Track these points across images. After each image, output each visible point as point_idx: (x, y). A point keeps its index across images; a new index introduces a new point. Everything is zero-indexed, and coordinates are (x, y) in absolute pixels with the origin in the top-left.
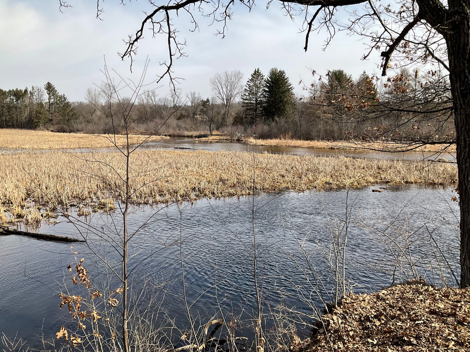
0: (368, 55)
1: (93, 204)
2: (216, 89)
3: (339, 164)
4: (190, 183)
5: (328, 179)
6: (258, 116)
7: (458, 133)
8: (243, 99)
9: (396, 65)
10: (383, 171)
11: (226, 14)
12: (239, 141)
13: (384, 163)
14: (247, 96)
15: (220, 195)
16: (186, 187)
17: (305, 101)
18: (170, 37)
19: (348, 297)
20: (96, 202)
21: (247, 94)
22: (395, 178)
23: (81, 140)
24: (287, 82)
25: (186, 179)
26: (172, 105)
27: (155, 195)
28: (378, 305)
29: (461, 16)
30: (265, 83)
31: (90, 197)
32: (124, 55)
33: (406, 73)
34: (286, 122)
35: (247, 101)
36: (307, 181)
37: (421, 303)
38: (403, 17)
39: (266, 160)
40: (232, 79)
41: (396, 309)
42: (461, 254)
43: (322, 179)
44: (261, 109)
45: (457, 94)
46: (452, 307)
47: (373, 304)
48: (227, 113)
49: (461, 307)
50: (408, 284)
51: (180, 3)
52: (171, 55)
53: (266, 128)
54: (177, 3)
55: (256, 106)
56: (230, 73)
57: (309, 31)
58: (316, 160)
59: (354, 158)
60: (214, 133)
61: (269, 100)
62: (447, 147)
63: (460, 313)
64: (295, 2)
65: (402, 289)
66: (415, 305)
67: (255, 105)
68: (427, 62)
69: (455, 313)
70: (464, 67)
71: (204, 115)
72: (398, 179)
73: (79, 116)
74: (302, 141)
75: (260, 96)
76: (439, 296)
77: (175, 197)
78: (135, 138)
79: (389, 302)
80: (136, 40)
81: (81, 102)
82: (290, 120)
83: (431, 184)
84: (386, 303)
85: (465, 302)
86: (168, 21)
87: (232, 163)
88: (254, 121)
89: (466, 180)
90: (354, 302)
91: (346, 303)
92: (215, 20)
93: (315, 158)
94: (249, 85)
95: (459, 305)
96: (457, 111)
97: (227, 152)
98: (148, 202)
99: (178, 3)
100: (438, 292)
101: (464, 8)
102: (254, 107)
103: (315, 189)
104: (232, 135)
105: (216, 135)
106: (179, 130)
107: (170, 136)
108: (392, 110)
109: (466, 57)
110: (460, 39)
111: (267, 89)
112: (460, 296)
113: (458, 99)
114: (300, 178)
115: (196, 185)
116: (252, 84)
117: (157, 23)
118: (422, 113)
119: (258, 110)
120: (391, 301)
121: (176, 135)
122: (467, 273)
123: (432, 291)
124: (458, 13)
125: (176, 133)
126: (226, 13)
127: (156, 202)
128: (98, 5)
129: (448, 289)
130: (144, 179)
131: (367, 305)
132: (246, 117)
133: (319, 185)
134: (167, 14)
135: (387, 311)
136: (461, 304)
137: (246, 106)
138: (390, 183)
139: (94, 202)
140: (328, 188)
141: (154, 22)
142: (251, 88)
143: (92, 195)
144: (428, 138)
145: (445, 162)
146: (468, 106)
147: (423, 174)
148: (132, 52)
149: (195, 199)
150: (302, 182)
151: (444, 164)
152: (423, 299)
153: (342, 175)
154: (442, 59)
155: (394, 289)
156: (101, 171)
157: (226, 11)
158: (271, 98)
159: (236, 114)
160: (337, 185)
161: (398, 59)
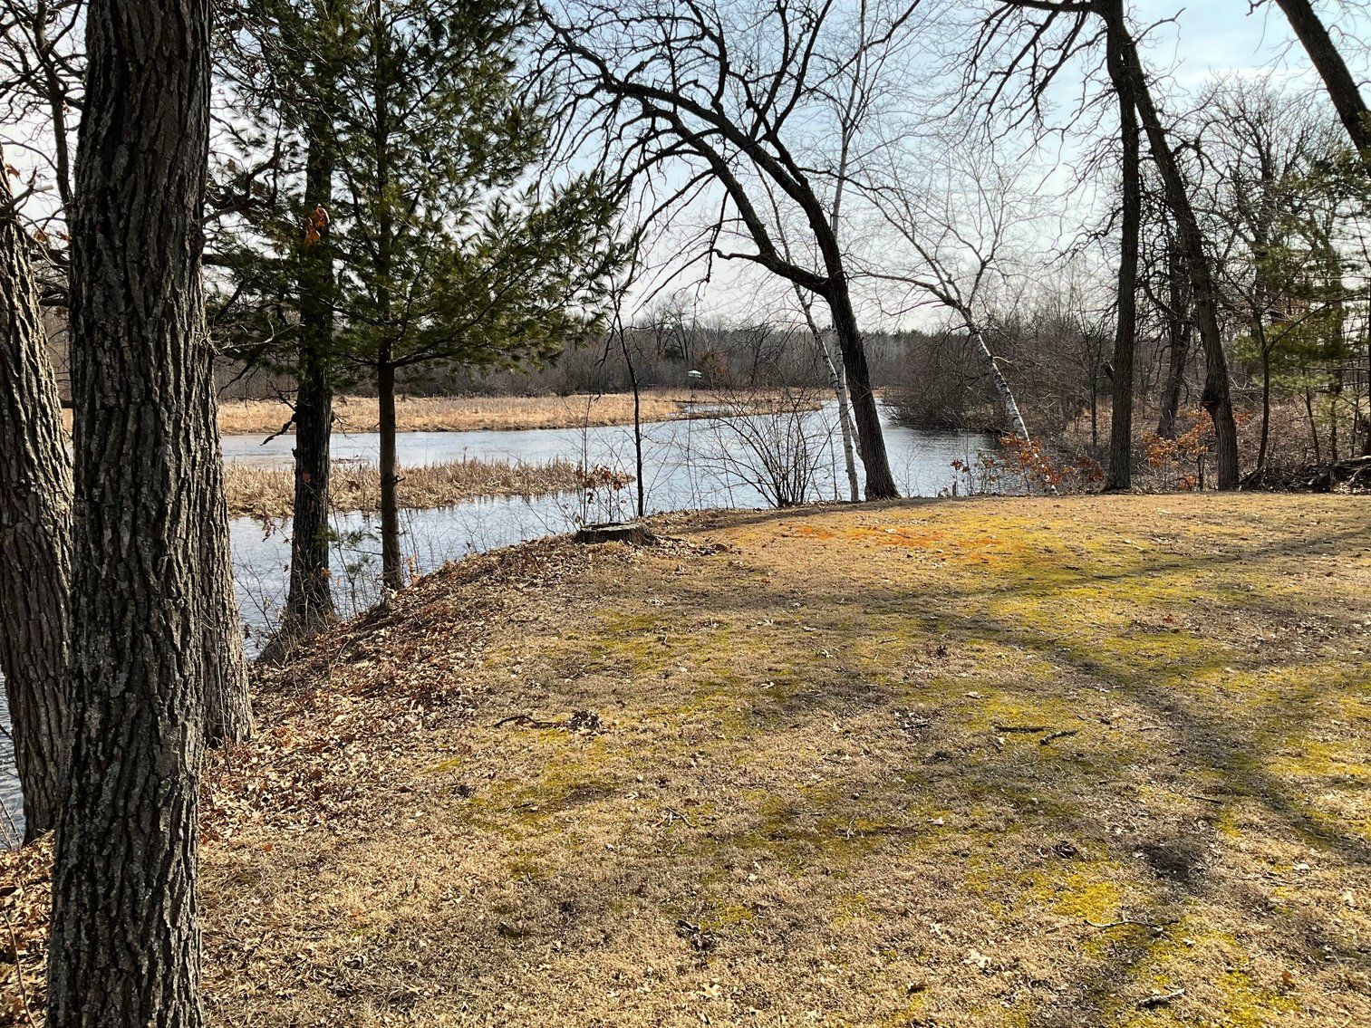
49: (14, 904)
85: (26, 885)
95: (9, 901)
112: (14, 872)
122: (39, 796)
136: (13, 897)
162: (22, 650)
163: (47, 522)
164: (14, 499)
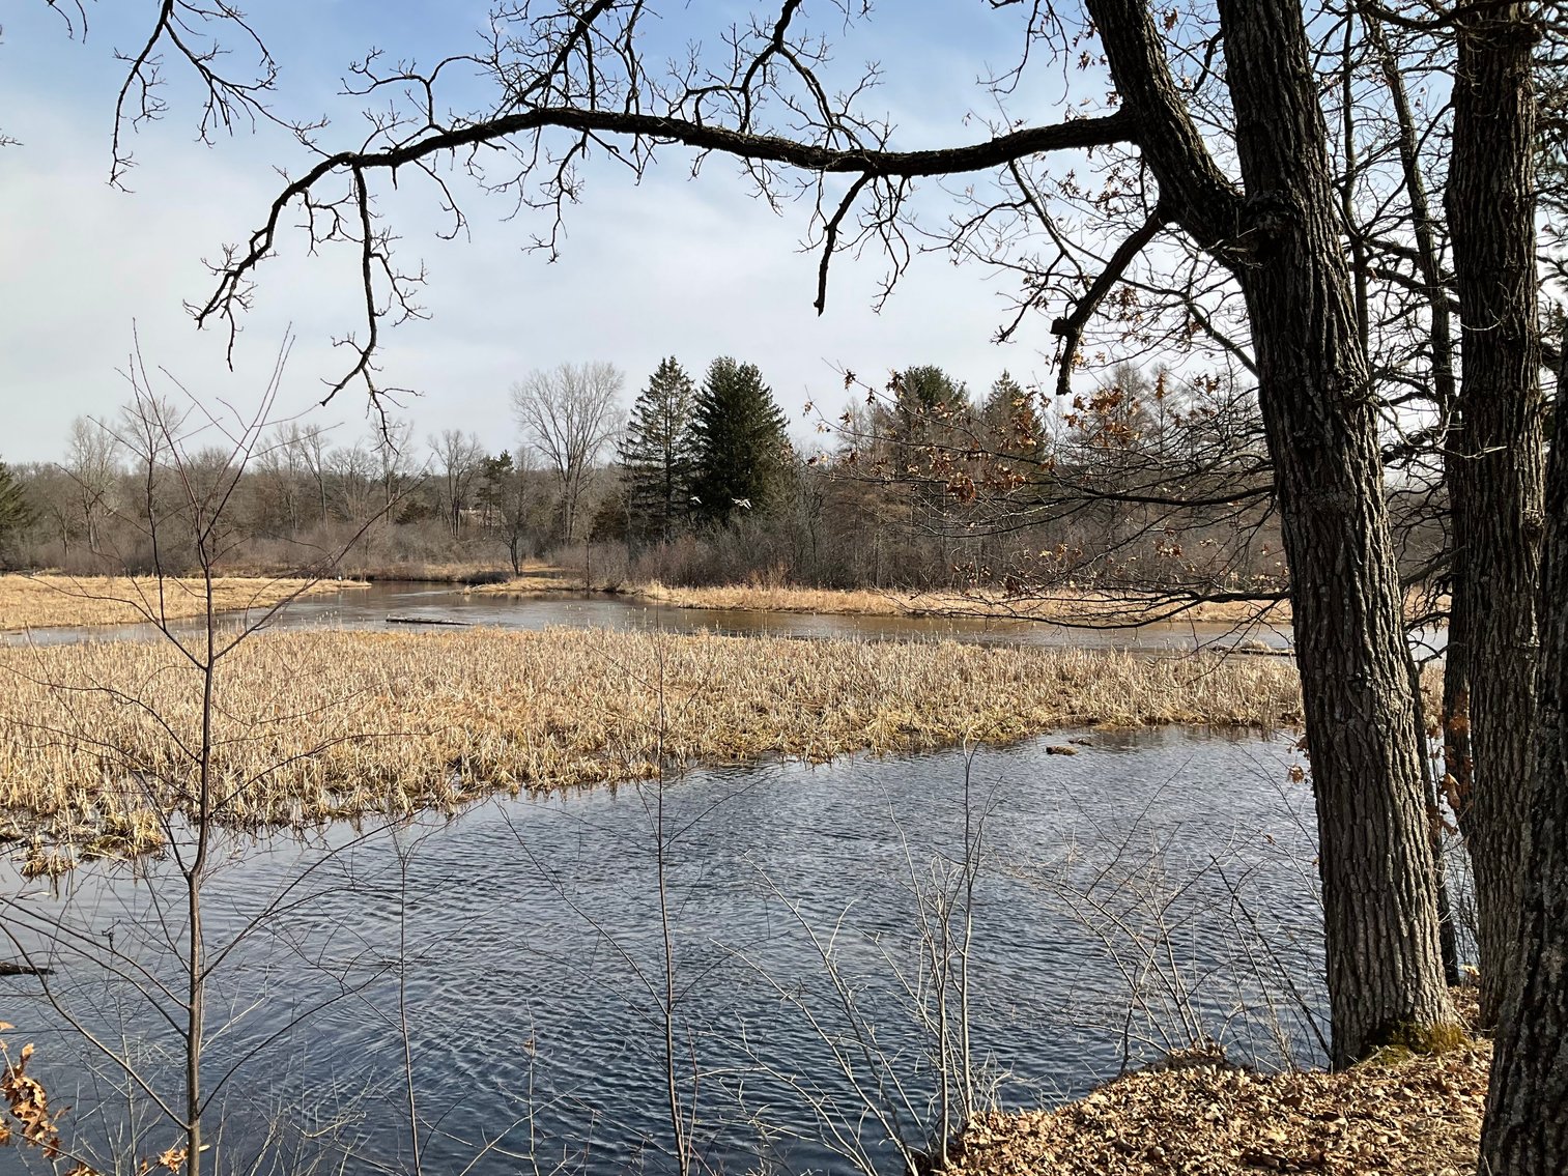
0: (1011, 330)
1: (81, 830)
2: (534, 423)
3: (939, 666)
4: (440, 743)
5: (909, 716)
6: (674, 509)
7: (1293, 570)
8: (626, 456)
9: (1100, 356)
10: (1076, 685)
11: (561, 186)
12: (611, 592)
13: (1079, 661)
14: (638, 444)
15: (547, 781)
16: (429, 757)
17: (827, 463)
18: (368, 254)
19: (983, 1124)
20: (93, 824)
21: (638, 440)
22: (1115, 707)
23: (47, 598)
24: (766, 402)
25: (427, 729)
26: (380, 474)
27: (313, 793)
28: (1079, 1145)
29: (1283, 217)
30: (696, 403)
31: (72, 806)
32: (207, 311)
33: (1130, 378)
34: (766, 530)
35: (638, 462)
36: (842, 723)
37: (1216, 1130)
38: (1115, 209)
39: (704, 657)
40: (588, 391)
41: (1137, 1158)
42: (1327, 956)
43: (888, 716)
44: (685, 488)
45: (1283, 451)
46: (1312, 1137)
47: (1063, 1145)
48: (570, 501)
49: (1338, 1134)
50: (1171, 1067)
51: (403, 147)
52: (372, 314)
53: (702, 549)
54: (393, 147)
55: (669, 478)
56: (580, 371)
57: (829, 250)
58: (868, 655)
59: (985, 646)
60: (527, 567)
61: (712, 461)
62: (1264, 611)
63: (1337, 1158)
64: (781, 160)
65: (1153, 1084)
66: (1196, 1139)
67: (664, 476)
68: (1192, 350)
69: (1321, 1155)
70: (1300, 371)
71: (494, 507)
72: (1123, 712)
73: (40, 514)
74: (820, 593)
75: (680, 446)
76: (1269, 1102)
77: (386, 795)
78: (246, 590)
79: (1113, 1135)
80: (250, 261)
81: (48, 467)
82: (780, 524)
83: (1224, 723)
84: (1104, 1136)
85: (1350, 1116)
86: (363, 203)
87: (590, 668)
88: (663, 527)
89: (1327, 718)
90: (1004, 1142)
91: (977, 1145)
92: (523, 203)
93: (864, 647)
94: (643, 409)
95: (1333, 1128)
96: (1289, 505)
97: (574, 633)
98: (288, 815)
99: (397, 146)
100: (1265, 1089)
101: (1291, 191)
102: (662, 481)
103: (866, 752)
104: (588, 575)
105: (535, 575)
106: (405, 558)
107: (370, 579)
108: (1094, 497)
109: (1303, 339)
110: (1285, 285)
111: (701, 424)
112: (1334, 1098)
113: (1287, 467)
114: (816, 713)
115: (464, 748)
116: (653, 407)
117: (326, 208)
118: (1184, 504)
119: (674, 492)
120: (1121, 1130)
121: (392, 576)
122: (1350, 1020)
123: (1247, 1086)
124: (1270, 205)
125: (392, 570)
126: (560, 182)
127: (316, 816)
128: (116, 142)
129: (1295, 1075)
130: (272, 735)
131: (1045, 1149)
132: (635, 515)
133: (878, 737)
134: (360, 178)
135: (1110, 1166)
136: (1338, 1125)
137: (635, 478)
138: (1099, 723)
139: (86, 822)
140: (909, 744)
141: (315, 206)
142: (650, 420)
143: (81, 798)
144: (1207, 583)
145: (1262, 653)
146: (1317, 487)
147: (1200, 694)
148: (233, 300)
149: (461, 800)
150: (824, 727)
151: (1259, 661)
152: (1219, 1115)
153: (950, 702)
154: (1235, 341)
155: (1129, 1088)
156: (114, 709)
157: (559, 177)
158: (715, 454)
159: (603, 504)
160: (935, 735)
161: (1104, 338)
162: (1344, 856)
163: (1380, 721)
164: (1348, 693)
